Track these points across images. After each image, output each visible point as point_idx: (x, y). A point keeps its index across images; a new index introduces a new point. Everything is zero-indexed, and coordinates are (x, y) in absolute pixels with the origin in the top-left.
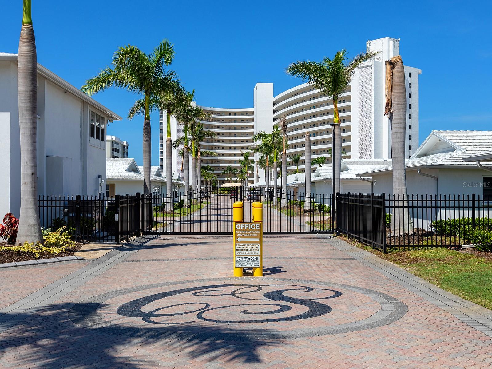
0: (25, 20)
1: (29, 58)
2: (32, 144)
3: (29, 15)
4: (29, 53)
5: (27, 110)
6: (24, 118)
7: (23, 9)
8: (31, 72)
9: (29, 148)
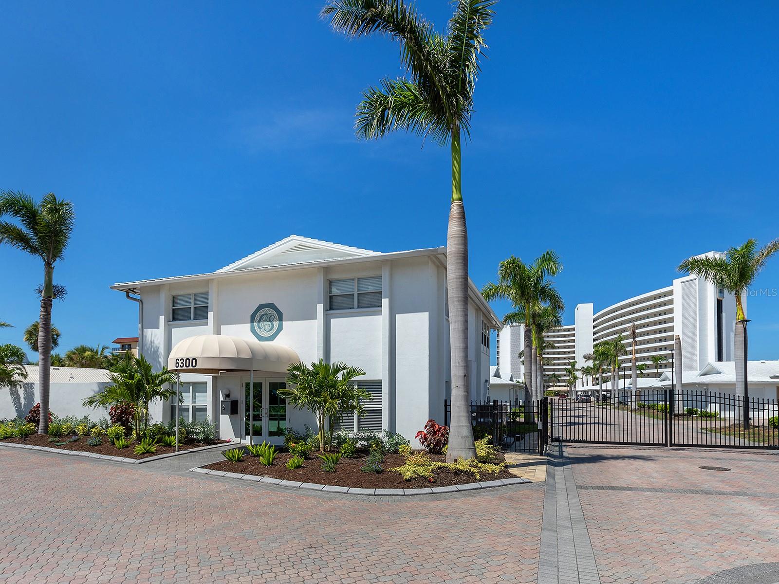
0: (455, 196)
1: (460, 239)
2: (464, 341)
3: (459, 190)
4: (460, 233)
5: (458, 301)
6: (455, 310)
7: (453, 184)
8: (462, 255)
9: (461, 345)
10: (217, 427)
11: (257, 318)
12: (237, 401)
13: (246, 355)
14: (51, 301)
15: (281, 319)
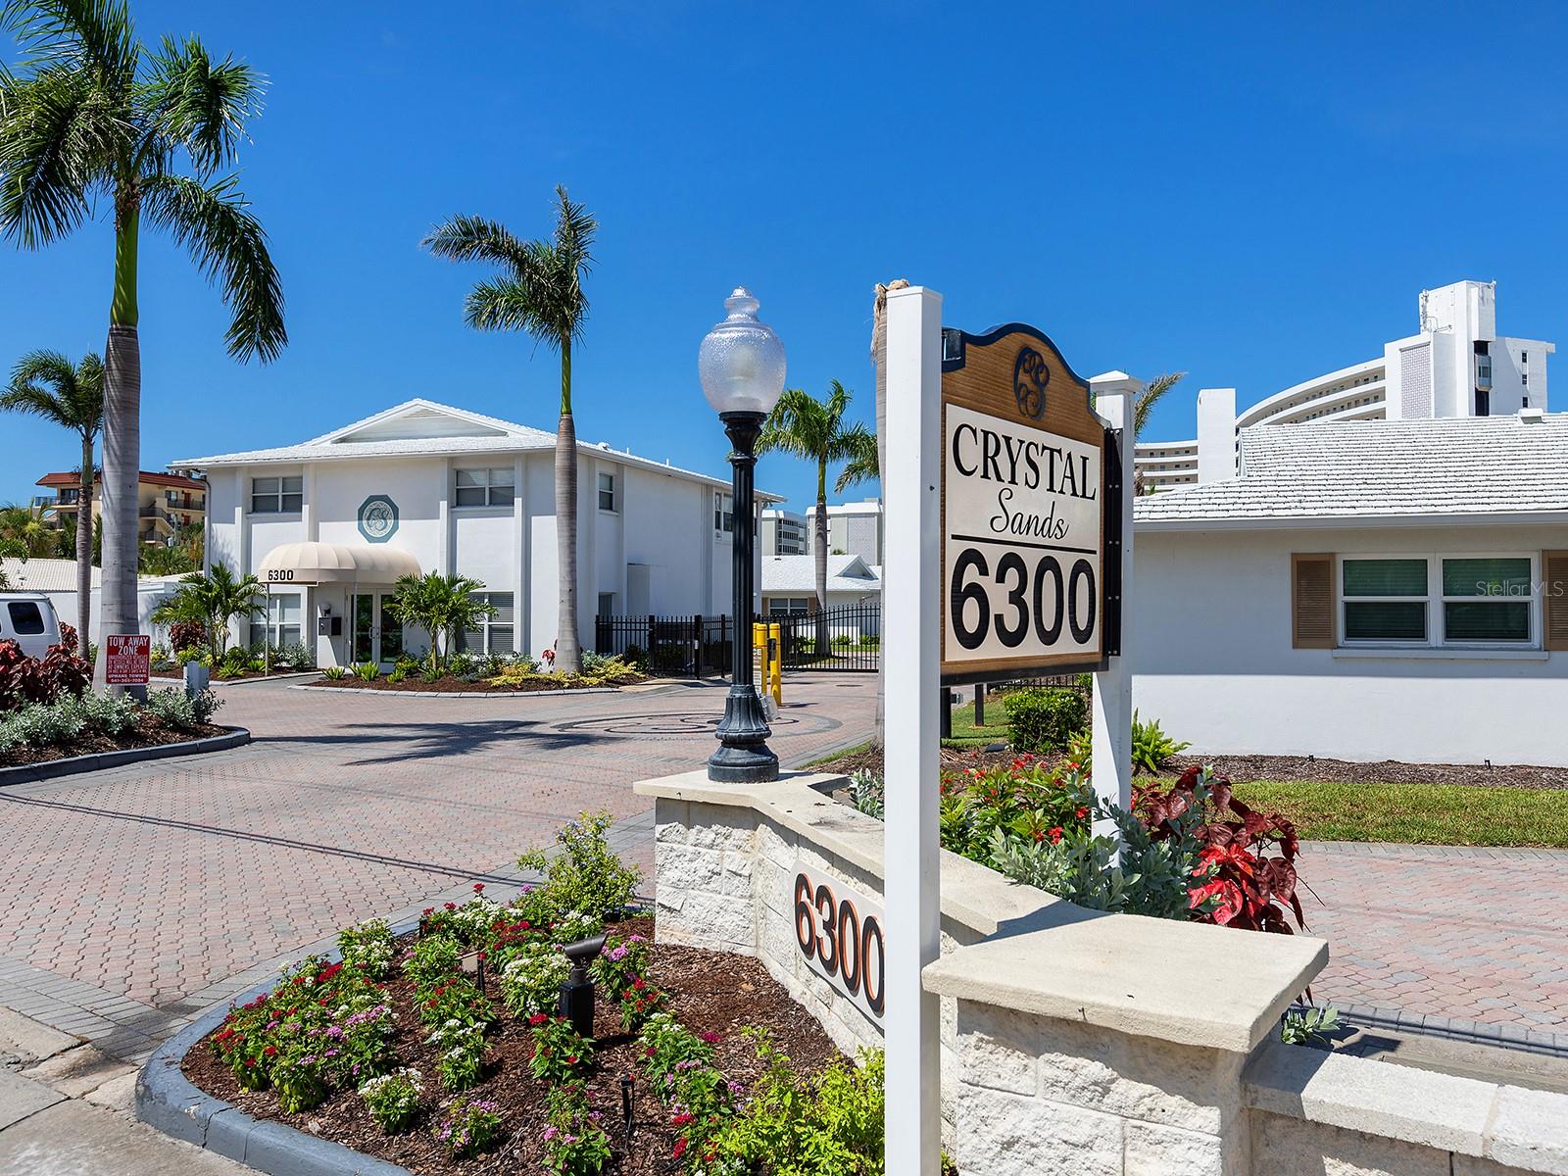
1: (566, 454)
2: (570, 555)
4: (566, 448)
8: (568, 470)
10: (314, 651)
11: (366, 513)
12: (339, 619)
13: (350, 566)
14: (92, 488)
15: (396, 518)
